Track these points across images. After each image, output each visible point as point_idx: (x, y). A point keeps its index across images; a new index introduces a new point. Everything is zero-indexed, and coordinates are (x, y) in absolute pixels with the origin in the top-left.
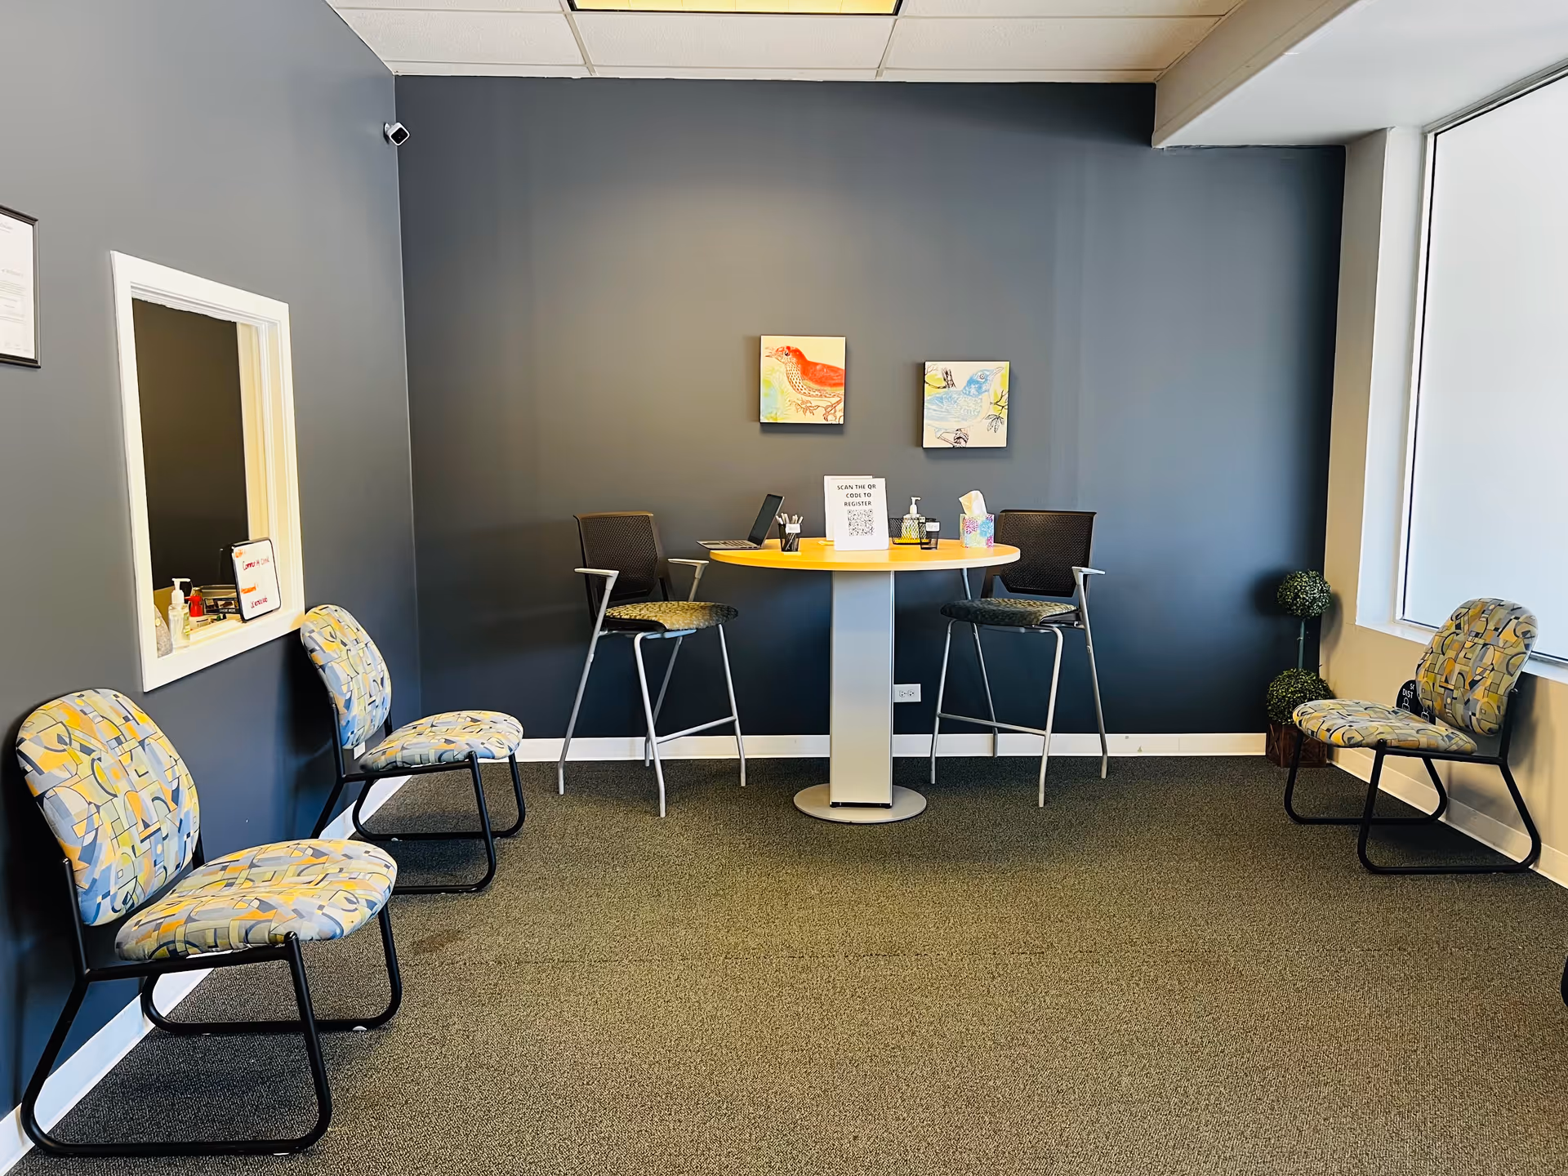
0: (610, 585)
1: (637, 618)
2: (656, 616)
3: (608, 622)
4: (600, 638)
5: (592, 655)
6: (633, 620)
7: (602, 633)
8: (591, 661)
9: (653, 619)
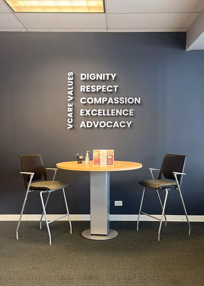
0: (32, 177)
1: (41, 187)
2: (47, 186)
3: (31, 188)
4: (29, 193)
5: (26, 198)
6: (39, 187)
7: (29, 191)
8: (26, 200)
9: (46, 187)
